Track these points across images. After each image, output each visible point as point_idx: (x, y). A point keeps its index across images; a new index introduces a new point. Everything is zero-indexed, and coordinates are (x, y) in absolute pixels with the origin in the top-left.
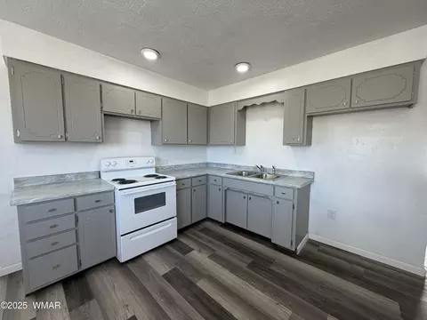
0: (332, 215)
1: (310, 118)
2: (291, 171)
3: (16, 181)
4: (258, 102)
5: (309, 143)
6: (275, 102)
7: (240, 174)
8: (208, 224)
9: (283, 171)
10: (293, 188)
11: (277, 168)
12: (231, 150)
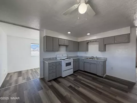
0: (112, 68)
1: (105, 45)
2: (101, 58)
3: (43, 59)
4: (92, 41)
5: (105, 51)
6: (96, 41)
7: (88, 58)
8: (79, 71)
9: (99, 58)
10: (102, 61)
11: (97, 57)
12: (84, 52)
